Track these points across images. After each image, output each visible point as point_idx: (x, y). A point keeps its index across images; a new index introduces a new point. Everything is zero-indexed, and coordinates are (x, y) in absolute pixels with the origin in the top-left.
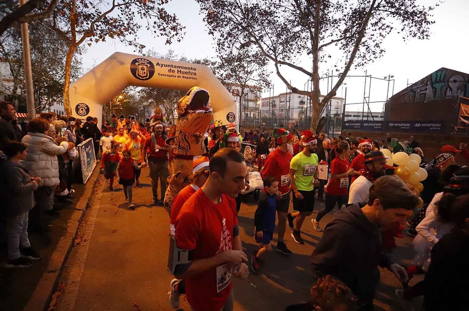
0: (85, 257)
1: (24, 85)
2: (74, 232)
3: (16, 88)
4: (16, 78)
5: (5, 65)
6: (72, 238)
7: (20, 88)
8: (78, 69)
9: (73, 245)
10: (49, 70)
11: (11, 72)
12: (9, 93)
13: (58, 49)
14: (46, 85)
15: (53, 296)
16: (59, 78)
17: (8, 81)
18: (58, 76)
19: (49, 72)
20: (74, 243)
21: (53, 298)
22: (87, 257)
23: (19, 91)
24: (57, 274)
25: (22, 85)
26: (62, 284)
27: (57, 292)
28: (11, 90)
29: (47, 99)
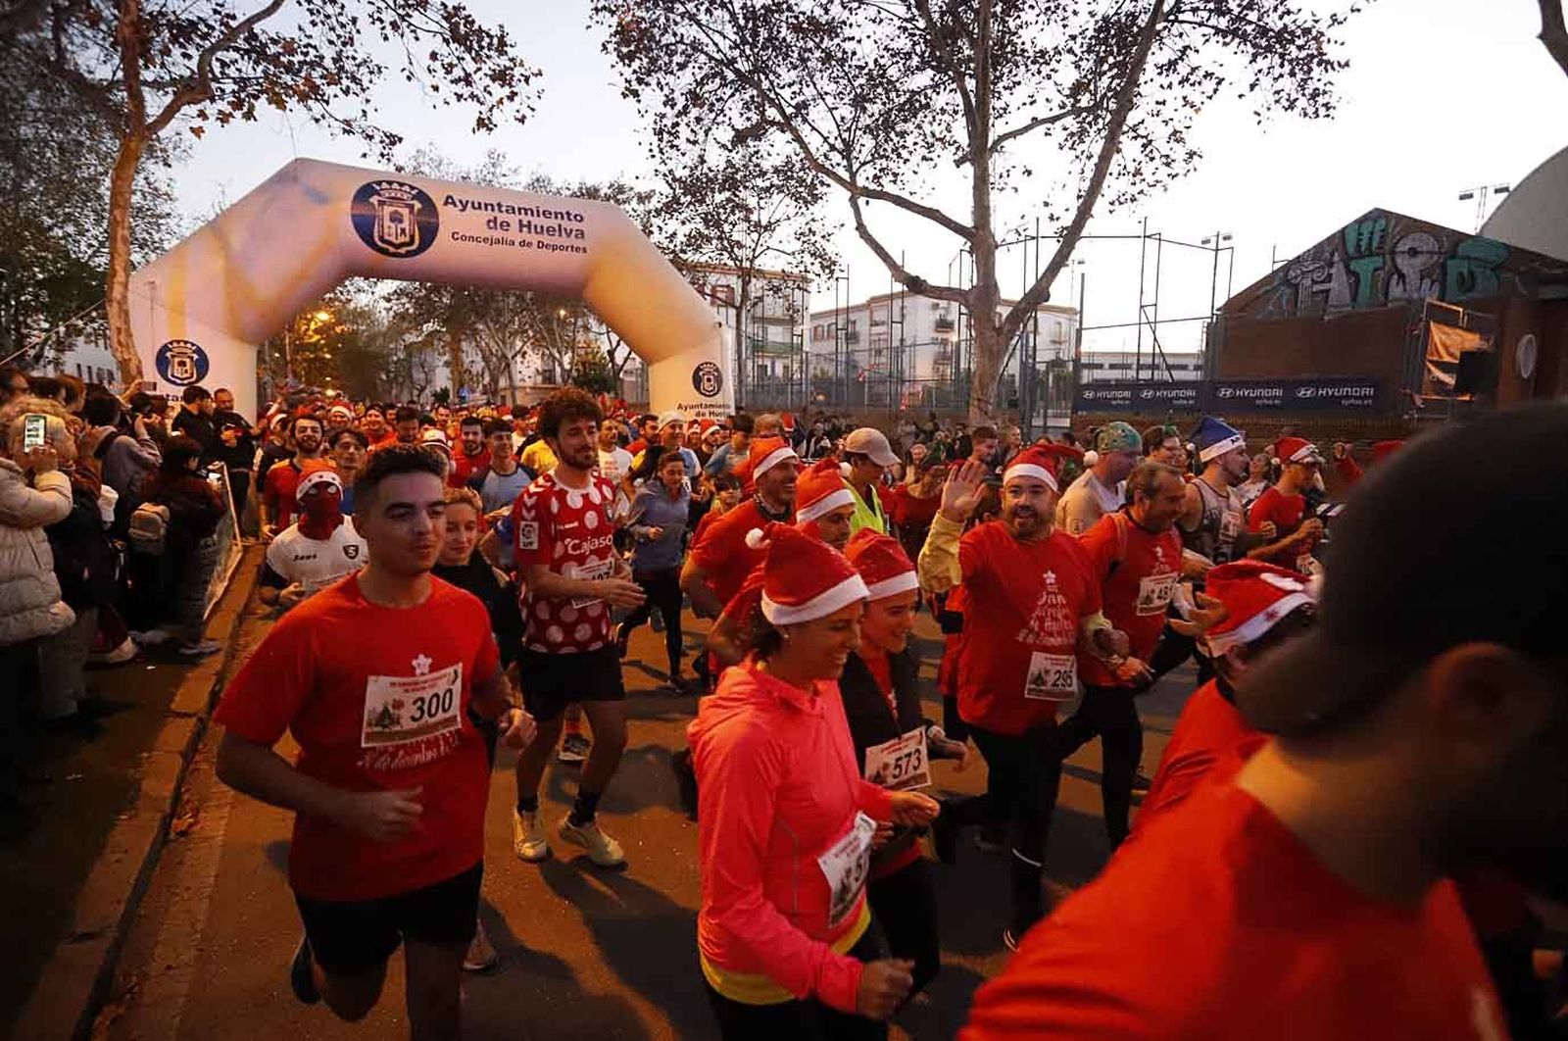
6: (160, 815)
8: (161, 218)
9: (164, 838)
10: (48, 221)
13: (81, 144)
14: (41, 276)
16: (90, 252)
18: (86, 242)
19: (50, 228)
20: (166, 833)
22: (217, 876)
27: (112, 1006)
29: (46, 326)
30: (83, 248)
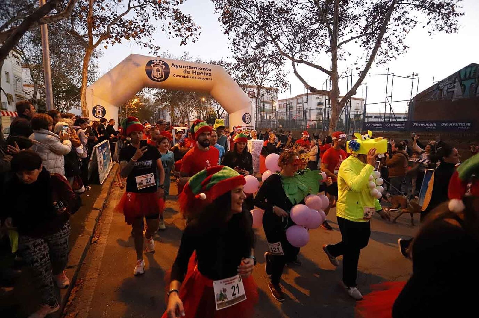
0: (102, 256)
1: (43, 90)
2: (92, 230)
3: (36, 93)
4: (36, 83)
5: (26, 70)
6: (89, 236)
7: (40, 93)
8: (95, 73)
9: (90, 243)
10: (66, 75)
11: (31, 77)
12: (30, 98)
13: (76, 53)
14: (64, 90)
15: (72, 291)
16: (76, 83)
17: (29, 86)
18: (75, 80)
19: (67, 76)
20: (91, 242)
21: (71, 293)
22: (104, 255)
23: (38, 96)
24: (75, 270)
25: (41, 90)
26: (80, 279)
27: (76, 288)
28: (31, 95)
29: (64, 103)
30: (75, 82)
